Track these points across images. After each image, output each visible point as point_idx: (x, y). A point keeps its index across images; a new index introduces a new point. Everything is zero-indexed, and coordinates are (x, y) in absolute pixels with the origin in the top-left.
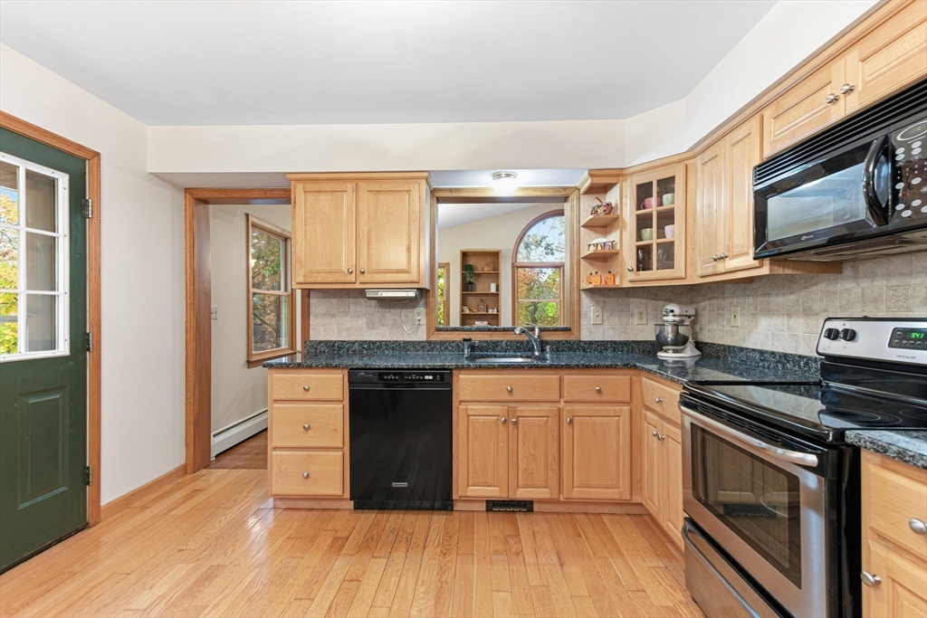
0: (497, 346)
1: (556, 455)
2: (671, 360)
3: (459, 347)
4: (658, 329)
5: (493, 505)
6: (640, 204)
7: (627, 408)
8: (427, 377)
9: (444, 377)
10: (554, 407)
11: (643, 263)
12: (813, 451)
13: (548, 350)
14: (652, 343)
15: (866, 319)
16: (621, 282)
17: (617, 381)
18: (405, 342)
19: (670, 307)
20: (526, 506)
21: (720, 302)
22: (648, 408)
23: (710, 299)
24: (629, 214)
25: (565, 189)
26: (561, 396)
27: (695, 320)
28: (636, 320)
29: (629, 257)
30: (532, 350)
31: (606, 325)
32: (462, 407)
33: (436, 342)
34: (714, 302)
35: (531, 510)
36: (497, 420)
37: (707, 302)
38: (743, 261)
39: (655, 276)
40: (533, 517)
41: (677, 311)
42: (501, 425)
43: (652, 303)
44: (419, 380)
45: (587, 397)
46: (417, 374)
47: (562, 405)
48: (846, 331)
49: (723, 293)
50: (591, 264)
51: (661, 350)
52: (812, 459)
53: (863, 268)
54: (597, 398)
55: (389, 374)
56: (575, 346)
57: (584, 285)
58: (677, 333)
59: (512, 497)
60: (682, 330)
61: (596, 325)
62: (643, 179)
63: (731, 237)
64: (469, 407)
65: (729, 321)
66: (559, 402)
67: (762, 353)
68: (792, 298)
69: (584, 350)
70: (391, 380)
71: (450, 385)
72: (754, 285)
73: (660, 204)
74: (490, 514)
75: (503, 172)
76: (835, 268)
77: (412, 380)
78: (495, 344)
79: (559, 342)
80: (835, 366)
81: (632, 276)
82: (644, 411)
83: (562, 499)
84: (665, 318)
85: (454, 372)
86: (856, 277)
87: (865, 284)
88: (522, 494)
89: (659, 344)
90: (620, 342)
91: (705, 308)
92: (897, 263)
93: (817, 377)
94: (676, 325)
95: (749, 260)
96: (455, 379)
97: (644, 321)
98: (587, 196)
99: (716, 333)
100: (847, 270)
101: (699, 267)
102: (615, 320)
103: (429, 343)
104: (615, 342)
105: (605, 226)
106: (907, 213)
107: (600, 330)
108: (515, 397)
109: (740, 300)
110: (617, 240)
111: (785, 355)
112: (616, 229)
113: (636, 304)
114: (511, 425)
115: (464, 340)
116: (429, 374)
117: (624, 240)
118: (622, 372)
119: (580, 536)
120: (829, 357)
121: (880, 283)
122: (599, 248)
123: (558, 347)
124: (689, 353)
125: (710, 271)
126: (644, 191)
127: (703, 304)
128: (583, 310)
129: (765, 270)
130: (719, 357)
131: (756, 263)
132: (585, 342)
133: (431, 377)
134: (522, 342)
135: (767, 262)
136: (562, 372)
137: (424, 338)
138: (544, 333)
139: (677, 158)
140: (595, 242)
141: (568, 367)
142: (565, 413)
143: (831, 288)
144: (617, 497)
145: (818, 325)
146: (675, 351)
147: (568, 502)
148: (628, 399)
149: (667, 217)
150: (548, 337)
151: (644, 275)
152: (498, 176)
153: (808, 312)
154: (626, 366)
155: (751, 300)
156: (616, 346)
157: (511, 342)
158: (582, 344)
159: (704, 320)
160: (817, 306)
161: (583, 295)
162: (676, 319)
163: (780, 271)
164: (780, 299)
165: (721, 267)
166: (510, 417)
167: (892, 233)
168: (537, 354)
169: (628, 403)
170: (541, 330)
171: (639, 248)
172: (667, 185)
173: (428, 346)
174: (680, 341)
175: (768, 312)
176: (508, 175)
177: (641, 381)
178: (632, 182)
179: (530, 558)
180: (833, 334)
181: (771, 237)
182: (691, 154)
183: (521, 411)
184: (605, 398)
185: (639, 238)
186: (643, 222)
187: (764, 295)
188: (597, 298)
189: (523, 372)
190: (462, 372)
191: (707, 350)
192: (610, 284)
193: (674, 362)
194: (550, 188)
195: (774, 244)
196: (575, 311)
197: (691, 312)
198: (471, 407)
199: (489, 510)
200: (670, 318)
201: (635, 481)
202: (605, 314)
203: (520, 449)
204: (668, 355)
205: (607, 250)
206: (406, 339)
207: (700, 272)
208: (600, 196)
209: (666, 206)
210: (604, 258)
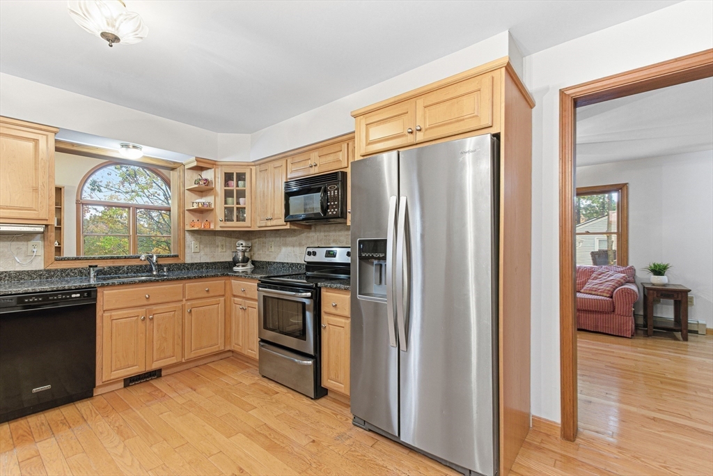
0: (119, 270)
1: (180, 334)
2: (241, 271)
3: (81, 273)
4: (234, 254)
5: (130, 381)
6: (226, 184)
7: (222, 299)
8: (73, 296)
9: (90, 294)
10: (179, 304)
11: (228, 218)
12: (309, 291)
13: (165, 270)
14: (229, 262)
15: (319, 247)
16: (215, 227)
17: (217, 284)
18: (17, 272)
19: (241, 242)
20: (156, 374)
21: (264, 239)
22: (235, 296)
23: (258, 238)
24: (219, 187)
25: (175, 163)
26: (184, 296)
27: (251, 248)
28: (220, 249)
29: (220, 213)
30: (151, 270)
31: (202, 253)
32: (106, 314)
33: (56, 270)
34: (261, 239)
35: (160, 376)
36: (137, 319)
37: (257, 240)
38: (279, 222)
39: (234, 225)
40: (163, 379)
41: (244, 244)
42: (140, 321)
43: (228, 239)
44: (66, 298)
45: (200, 296)
46: (62, 294)
47: (184, 302)
48: (313, 252)
49: (265, 235)
50: (192, 214)
51: (235, 265)
52: (309, 294)
53: (318, 228)
54: (207, 295)
55: (31, 297)
56: (182, 267)
57: (188, 228)
58: (244, 256)
59: (148, 369)
60: (246, 254)
61: (194, 253)
62: (229, 170)
63: (274, 210)
64: (113, 313)
65: (268, 249)
66: (182, 301)
67: (283, 263)
68: (295, 238)
69: (188, 269)
70: (34, 301)
71: (95, 299)
72: (279, 232)
73: (237, 186)
74: (128, 388)
75: (131, 144)
76: (309, 227)
77: (58, 299)
78: (118, 269)
79: (170, 265)
80: (310, 266)
81: (222, 224)
82: (233, 298)
83: (184, 361)
84: (238, 248)
85: (99, 290)
86: (315, 231)
87: (318, 234)
88: (155, 366)
89: (235, 262)
90: (211, 263)
91: (256, 243)
92: (327, 227)
93: (304, 271)
94: (244, 252)
95: (282, 221)
96: (99, 295)
97: (224, 250)
98: (190, 171)
99: (262, 255)
100: (313, 229)
101: (258, 221)
102: (207, 250)
103: (48, 271)
104: (208, 263)
105: (202, 192)
106: (330, 213)
107: (198, 255)
108: (151, 301)
109: (274, 239)
110: (213, 202)
111: (292, 264)
112: (211, 195)
113: (219, 240)
114: (148, 321)
115: (90, 266)
116: (75, 293)
117: (216, 201)
118: (220, 278)
119: (198, 376)
120: (308, 263)
121: (322, 234)
122: (200, 206)
123: (170, 268)
124: (249, 266)
125: (264, 225)
126: (228, 177)
127: (255, 240)
128: (187, 244)
129: (288, 227)
130: (263, 268)
131: (285, 223)
132: (188, 264)
133: (78, 295)
134: (141, 266)
135: (289, 223)
136: (184, 282)
137: (41, 267)
138: (159, 259)
139: (246, 164)
140: (197, 201)
141: (189, 278)
142: (186, 307)
143: (308, 235)
144: (217, 350)
145: (304, 250)
146: (243, 266)
147: (188, 362)
148: (223, 293)
149: (241, 194)
150: (162, 262)
151: (229, 224)
152: (127, 146)
153: (300, 245)
154: (223, 275)
155: (278, 239)
156: (208, 265)
157: (132, 266)
158: (187, 265)
159: (255, 249)
160: (304, 242)
161: (187, 234)
162: (244, 248)
163: (293, 227)
164: (290, 239)
165: (269, 223)
166: (148, 315)
167: (327, 218)
168: (155, 273)
169: (223, 296)
170: (158, 257)
171: (225, 208)
172: (241, 177)
173: (48, 274)
174: (245, 260)
175: (286, 245)
176: (134, 147)
177: (231, 283)
178: (221, 171)
179: (173, 395)
180: (309, 254)
181: (291, 214)
182: (253, 164)
183: (155, 310)
184: (211, 294)
185: (226, 203)
186: (228, 194)
187: (284, 237)
188: (196, 236)
189: (159, 284)
190: (106, 288)
191: (257, 264)
192: (207, 228)
193: (243, 272)
194: (163, 160)
195: (292, 216)
196: (182, 243)
197: (250, 245)
198: (114, 313)
199: (126, 385)
200: (241, 248)
201: (227, 338)
202: (202, 246)
203: (155, 335)
204: (239, 269)
205: (205, 207)
206: (18, 269)
207: (259, 225)
208: (200, 173)
209: (241, 188)
210: (202, 212)
